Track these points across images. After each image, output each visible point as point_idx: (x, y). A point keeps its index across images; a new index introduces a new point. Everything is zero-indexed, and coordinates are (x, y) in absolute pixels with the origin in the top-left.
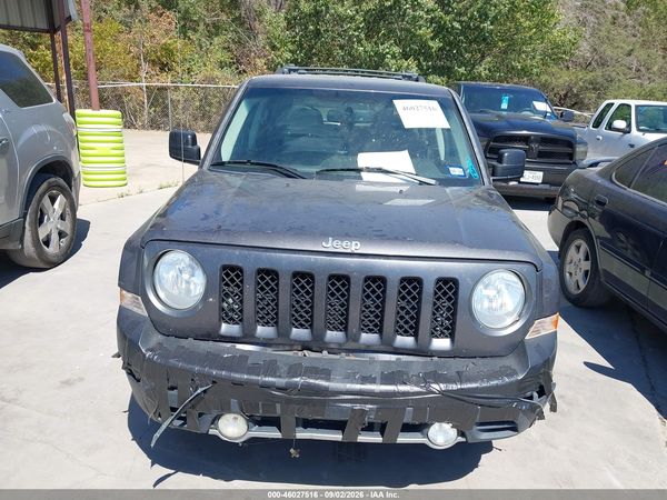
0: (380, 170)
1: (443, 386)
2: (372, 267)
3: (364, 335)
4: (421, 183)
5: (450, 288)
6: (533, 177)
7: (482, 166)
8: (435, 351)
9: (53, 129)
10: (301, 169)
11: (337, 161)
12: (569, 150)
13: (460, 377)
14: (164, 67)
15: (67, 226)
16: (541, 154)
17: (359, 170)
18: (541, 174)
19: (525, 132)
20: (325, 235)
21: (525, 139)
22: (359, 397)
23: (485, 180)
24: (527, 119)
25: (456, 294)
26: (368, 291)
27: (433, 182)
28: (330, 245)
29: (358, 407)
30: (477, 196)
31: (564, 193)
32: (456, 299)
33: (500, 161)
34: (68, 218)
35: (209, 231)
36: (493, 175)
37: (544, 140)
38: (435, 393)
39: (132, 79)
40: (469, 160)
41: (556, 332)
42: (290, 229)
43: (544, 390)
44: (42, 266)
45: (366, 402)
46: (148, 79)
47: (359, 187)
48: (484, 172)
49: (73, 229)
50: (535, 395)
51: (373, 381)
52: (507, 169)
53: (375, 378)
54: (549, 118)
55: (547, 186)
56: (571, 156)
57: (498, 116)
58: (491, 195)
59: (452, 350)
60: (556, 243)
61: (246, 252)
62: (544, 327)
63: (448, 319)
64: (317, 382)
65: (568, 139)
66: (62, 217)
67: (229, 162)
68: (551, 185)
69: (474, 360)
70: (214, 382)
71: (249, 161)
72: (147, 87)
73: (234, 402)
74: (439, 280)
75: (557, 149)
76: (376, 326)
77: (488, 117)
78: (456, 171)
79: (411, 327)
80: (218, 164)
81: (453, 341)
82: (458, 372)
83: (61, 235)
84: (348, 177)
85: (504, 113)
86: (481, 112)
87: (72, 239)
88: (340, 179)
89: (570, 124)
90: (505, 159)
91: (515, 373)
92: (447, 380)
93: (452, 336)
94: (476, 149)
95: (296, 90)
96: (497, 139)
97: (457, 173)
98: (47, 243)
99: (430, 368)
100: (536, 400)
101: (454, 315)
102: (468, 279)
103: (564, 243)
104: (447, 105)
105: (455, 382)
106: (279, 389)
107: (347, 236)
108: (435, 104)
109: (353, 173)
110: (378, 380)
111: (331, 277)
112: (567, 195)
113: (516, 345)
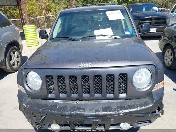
0: (102, 35)
1: (124, 111)
2: (96, 72)
3: (96, 94)
4: (116, 38)
5: (125, 77)
6: (153, 30)
7: (136, 30)
8: (121, 98)
9: (12, 33)
10: (77, 37)
11: (88, 34)
12: (164, 21)
13: (130, 107)
14: (49, 11)
15: (19, 60)
16: (156, 23)
17: (95, 36)
18: (156, 29)
19: (150, 17)
20: (79, 62)
21: (151, 19)
22: (95, 117)
23: (137, 35)
24: (151, 13)
25: (126, 78)
26: (96, 80)
27: (119, 37)
28: (81, 65)
29: (94, 120)
30: (134, 41)
31: (164, 34)
32: (127, 80)
33: (142, 28)
34: (19, 57)
35: (41, 64)
36: (140, 33)
37: (156, 19)
38: (121, 114)
39: (41, 15)
40: (131, 29)
41: (163, 87)
42: (68, 61)
43: (160, 109)
44: (13, 71)
45: (97, 119)
46: (45, 15)
47: (96, 42)
48: (136, 32)
49: (21, 60)
50: (157, 110)
51: (99, 111)
52: (144, 30)
53: (100, 110)
54: (158, 11)
55: (158, 33)
56: (165, 22)
57: (142, 13)
58: (139, 40)
59: (127, 98)
60: (161, 50)
61: (53, 70)
62: (159, 86)
63: (125, 87)
64: (80, 113)
65: (164, 17)
66: (17, 57)
67: (55, 38)
68: (159, 32)
69: (134, 100)
70: (47, 115)
71: (60, 37)
72: (45, 17)
73: (54, 120)
74: (120, 74)
75: (161, 21)
76: (100, 91)
77: (139, 14)
78: (127, 33)
79: (112, 91)
80: (52, 39)
81: (127, 94)
82: (129, 105)
83: (18, 62)
84: (91, 39)
85: (144, 12)
86: (137, 12)
87: (21, 63)
88: (89, 40)
89: (164, 13)
90: (143, 27)
91: (149, 104)
92: (125, 109)
93: (126, 92)
94: (133, 25)
95: (75, 12)
96: (142, 20)
97: (128, 33)
98: (14, 65)
99: (119, 105)
100: (157, 112)
101: (126, 85)
102: (131, 73)
103: (164, 50)
104: (123, 12)
105: (128, 109)
106: (67, 116)
107: (87, 61)
108: (119, 11)
109: (93, 37)
110: (101, 111)
111: (82, 76)
112: (165, 35)
113: (149, 94)
